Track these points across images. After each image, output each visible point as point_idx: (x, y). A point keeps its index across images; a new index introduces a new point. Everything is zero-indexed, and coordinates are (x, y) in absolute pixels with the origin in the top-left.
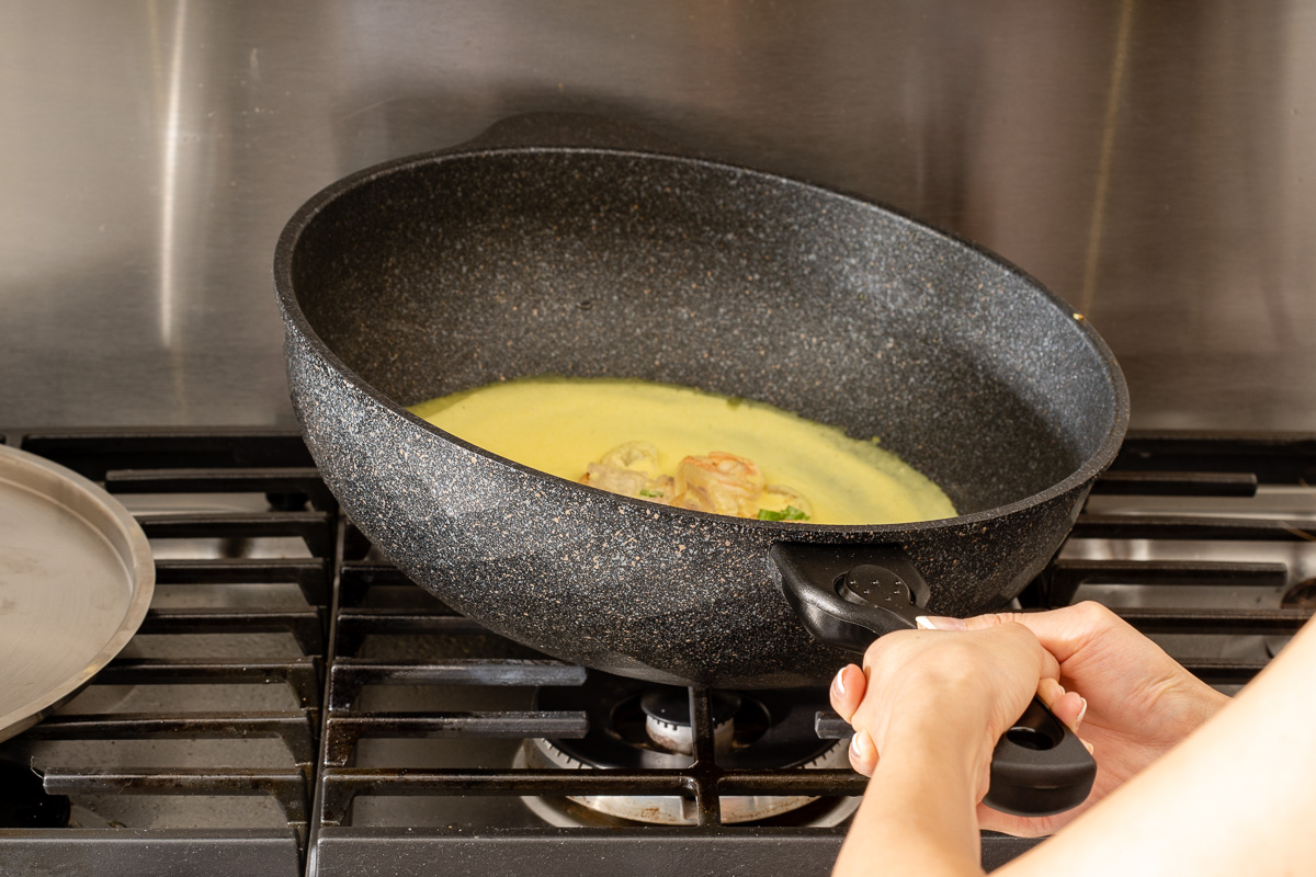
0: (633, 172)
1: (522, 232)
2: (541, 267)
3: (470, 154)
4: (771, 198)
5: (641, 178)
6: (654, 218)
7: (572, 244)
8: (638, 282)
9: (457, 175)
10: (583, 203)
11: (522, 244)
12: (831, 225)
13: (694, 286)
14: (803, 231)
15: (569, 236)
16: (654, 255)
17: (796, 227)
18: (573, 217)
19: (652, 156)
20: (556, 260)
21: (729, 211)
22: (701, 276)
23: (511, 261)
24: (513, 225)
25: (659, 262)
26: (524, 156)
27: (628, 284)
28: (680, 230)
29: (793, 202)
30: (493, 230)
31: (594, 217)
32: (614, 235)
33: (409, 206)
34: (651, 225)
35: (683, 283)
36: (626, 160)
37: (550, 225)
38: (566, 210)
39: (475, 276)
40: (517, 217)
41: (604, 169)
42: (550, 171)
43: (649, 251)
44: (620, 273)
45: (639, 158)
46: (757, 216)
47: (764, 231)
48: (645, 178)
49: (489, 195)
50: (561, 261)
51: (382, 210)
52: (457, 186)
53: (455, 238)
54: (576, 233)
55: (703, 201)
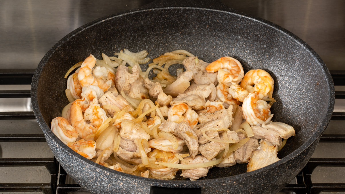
0: (206, 15)
1: (168, 34)
2: (176, 46)
3: (144, 10)
4: (251, 25)
5: (209, 17)
6: (214, 30)
7: (187, 38)
8: (210, 51)
9: (140, 17)
10: (189, 25)
11: (169, 38)
12: (270, 36)
13: (228, 53)
14: (261, 37)
15: (186, 35)
16: (215, 42)
17: (259, 36)
18: (187, 29)
19: (212, 10)
20: (181, 43)
21: (238, 29)
22: (231, 50)
23: (165, 44)
24: (165, 32)
25: (217, 44)
26: (165, 10)
27: (207, 52)
28: (223, 34)
29: (258, 27)
30: (157, 34)
31: (194, 29)
32: (201, 35)
33: (122, 28)
34: (213, 32)
35: (225, 52)
36: (203, 11)
37: (179, 32)
38: (184, 27)
39: (151, 49)
40: (166, 30)
41: (195, 14)
42: (176, 14)
43: (213, 41)
44: (204, 48)
45: (207, 10)
46: (247, 31)
47: (250, 36)
48: (210, 17)
49: (154, 23)
50: (183, 44)
51: (109, 31)
52: (141, 21)
53: (143, 37)
54: (188, 34)
55: (230, 25)
